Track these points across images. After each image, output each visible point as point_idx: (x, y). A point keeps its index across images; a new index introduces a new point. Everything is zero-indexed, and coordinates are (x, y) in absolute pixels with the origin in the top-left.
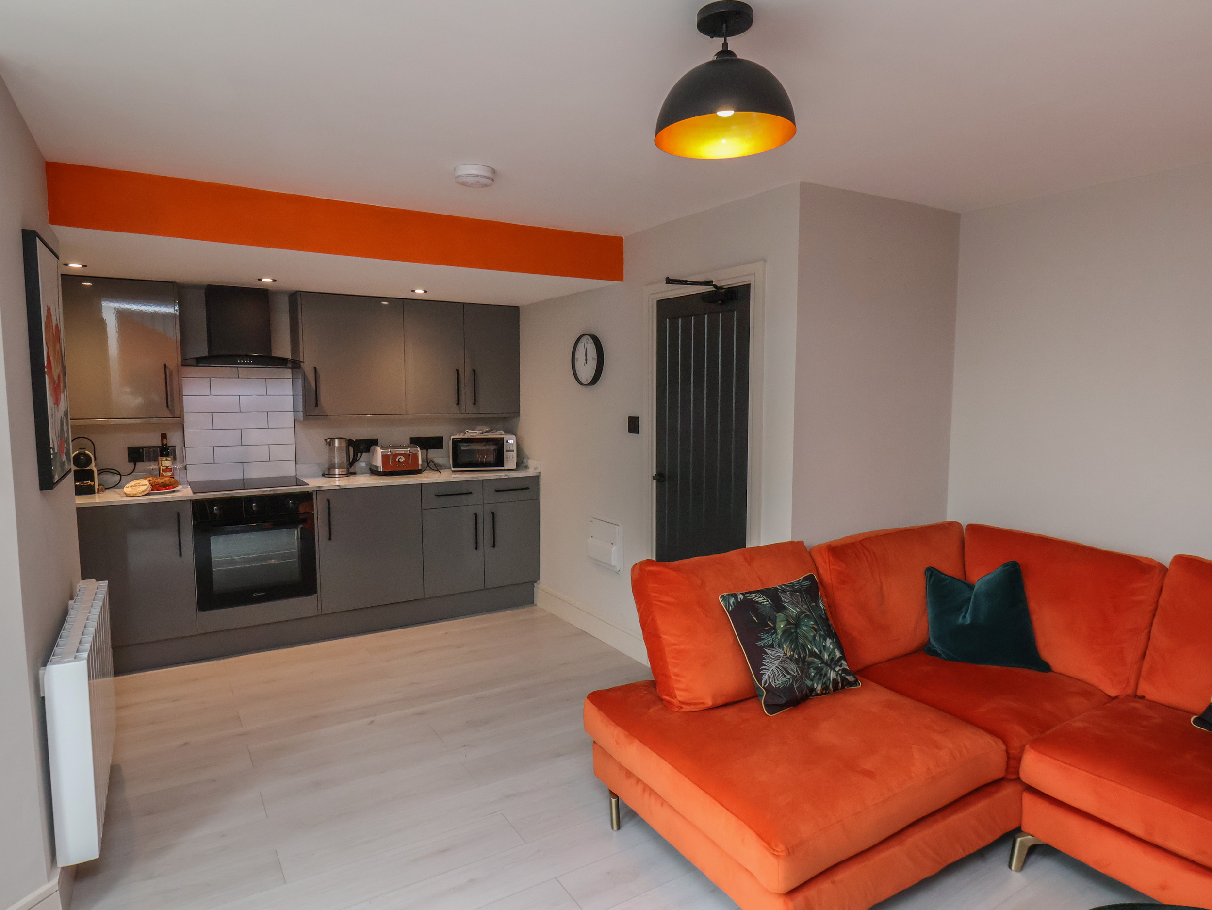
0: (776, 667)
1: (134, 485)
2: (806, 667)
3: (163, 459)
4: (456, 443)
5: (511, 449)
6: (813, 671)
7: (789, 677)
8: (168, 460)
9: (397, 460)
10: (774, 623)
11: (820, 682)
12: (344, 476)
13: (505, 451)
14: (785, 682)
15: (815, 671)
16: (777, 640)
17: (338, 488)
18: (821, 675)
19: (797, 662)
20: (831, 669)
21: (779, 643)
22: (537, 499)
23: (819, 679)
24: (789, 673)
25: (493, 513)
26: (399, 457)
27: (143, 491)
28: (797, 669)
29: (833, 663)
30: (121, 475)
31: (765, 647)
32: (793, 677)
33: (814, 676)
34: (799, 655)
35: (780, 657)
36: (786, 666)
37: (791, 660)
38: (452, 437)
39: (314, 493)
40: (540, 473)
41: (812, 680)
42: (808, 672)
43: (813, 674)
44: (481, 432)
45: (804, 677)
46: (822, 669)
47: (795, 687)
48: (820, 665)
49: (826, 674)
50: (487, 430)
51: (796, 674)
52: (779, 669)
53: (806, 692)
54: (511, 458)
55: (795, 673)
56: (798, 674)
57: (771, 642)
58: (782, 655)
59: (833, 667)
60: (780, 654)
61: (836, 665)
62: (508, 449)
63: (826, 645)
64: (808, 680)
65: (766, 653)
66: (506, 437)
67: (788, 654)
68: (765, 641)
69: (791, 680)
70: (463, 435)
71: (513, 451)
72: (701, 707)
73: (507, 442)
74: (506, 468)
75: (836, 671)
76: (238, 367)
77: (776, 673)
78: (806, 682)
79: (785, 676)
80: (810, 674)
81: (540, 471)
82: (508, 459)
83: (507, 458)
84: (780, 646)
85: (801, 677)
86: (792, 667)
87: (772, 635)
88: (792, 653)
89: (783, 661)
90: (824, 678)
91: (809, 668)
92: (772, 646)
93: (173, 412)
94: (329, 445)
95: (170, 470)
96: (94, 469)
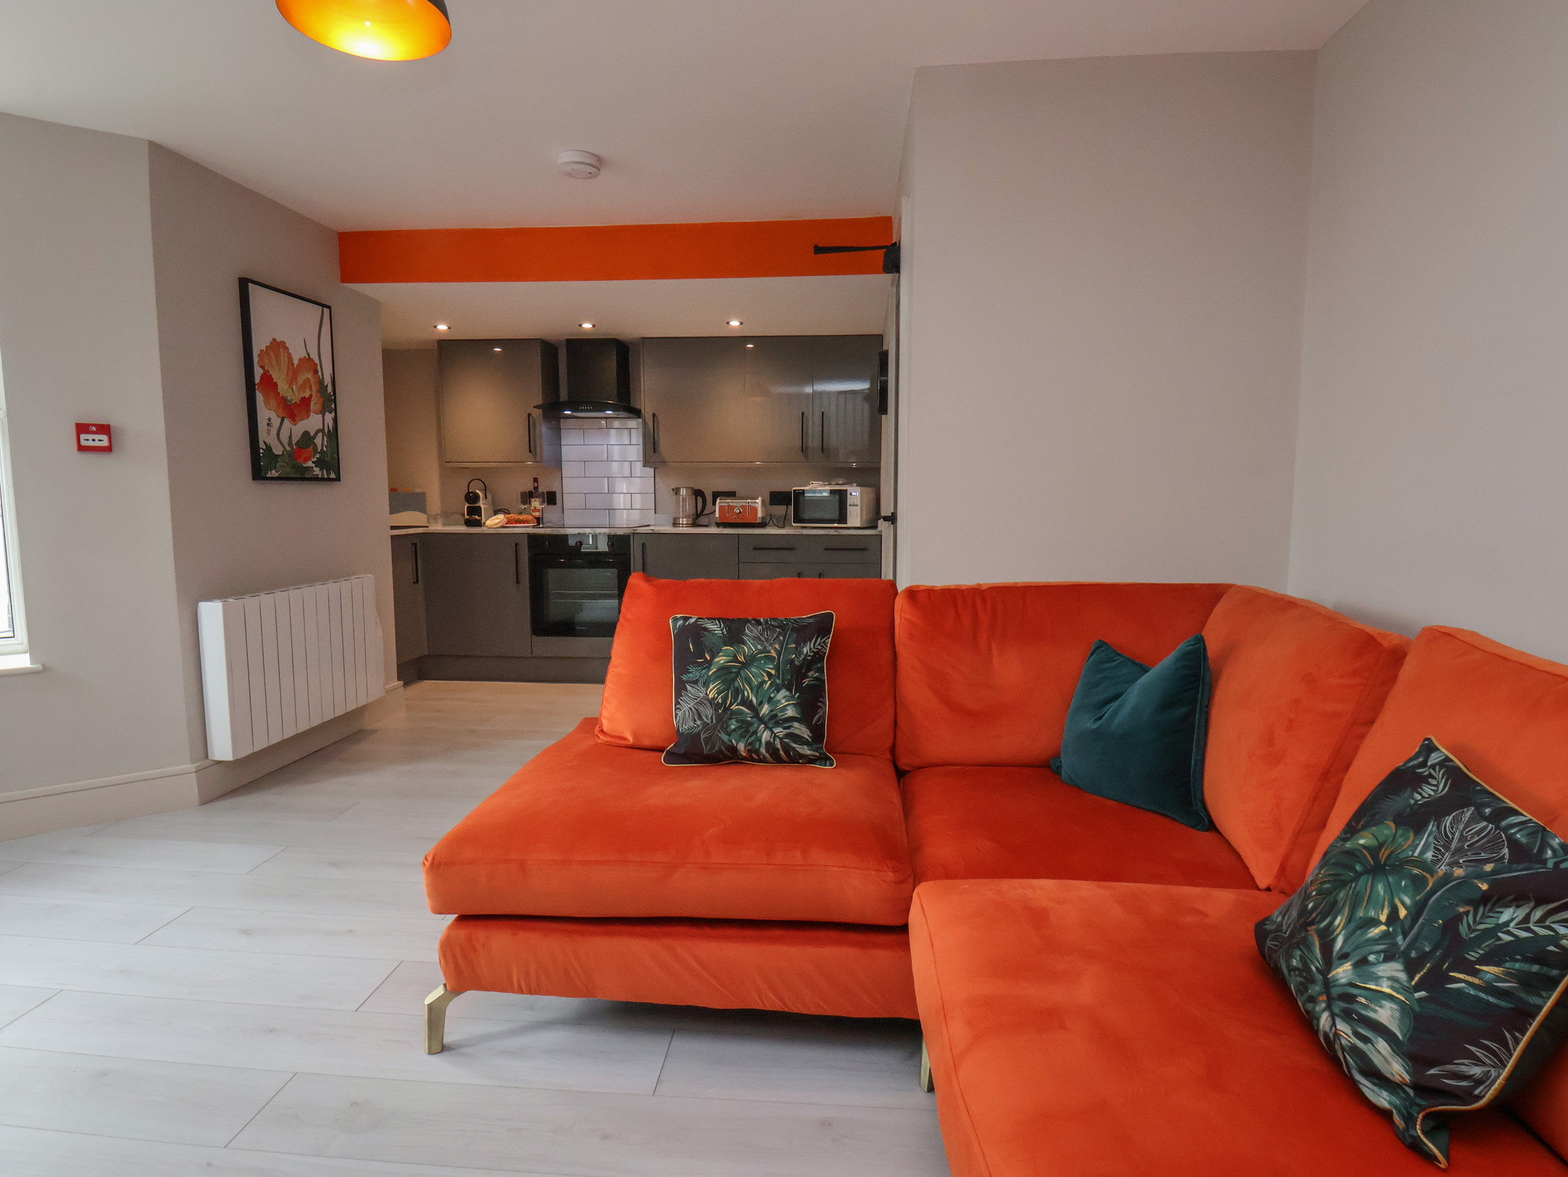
0: (690, 708)
2: (727, 716)
3: (533, 501)
4: (797, 495)
5: (855, 503)
6: (735, 723)
7: (699, 722)
8: (537, 501)
9: (735, 511)
10: (713, 657)
11: (742, 739)
13: (848, 505)
14: (692, 728)
15: (738, 724)
16: (706, 676)
17: (652, 532)
18: (747, 731)
19: (717, 706)
20: (766, 727)
21: (706, 681)
22: (877, 564)
23: (742, 736)
24: (700, 718)
26: (737, 508)
27: (497, 524)
28: (712, 716)
29: (774, 721)
31: (687, 682)
32: (705, 724)
33: (734, 730)
34: (725, 699)
35: (699, 697)
36: (701, 709)
37: (711, 703)
38: (794, 488)
39: (632, 536)
41: (729, 734)
42: (727, 722)
43: (733, 727)
45: (718, 728)
46: (750, 724)
47: (702, 737)
48: (749, 719)
49: (755, 732)
51: (709, 722)
52: (692, 710)
53: (720, 748)
54: (855, 514)
55: (708, 720)
56: (712, 722)
57: (697, 677)
58: (702, 695)
59: (770, 725)
60: (700, 694)
61: (777, 724)
62: (852, 503)
63: (774, 697)
64: (724, 733)
65: (686, 689)
66: (849, 489)
67: (711, 696)
68: (691, 675)
69: (700, 728)
70: (806, 485)
71: (857, 505)
72: (622, 742)
73: (851, 494)
74: (849, 525)
75: (773, 732)
77: (687, 716)
78: (719, 735)
79: (695, 720)
80: (728, 726)
82: (852, 514)
83: (850, 513)
84: (706, 684)
85: (714, 727)
86: (708, 712)
87: (702, 669)
88: (716, 695)
89: (700, 703)
90: (750, 737)
91: (730, 719)
92: (696, 682)
93: (535, 456)
94: (676, 494)
95: (538, 511)
96: (482, 506)
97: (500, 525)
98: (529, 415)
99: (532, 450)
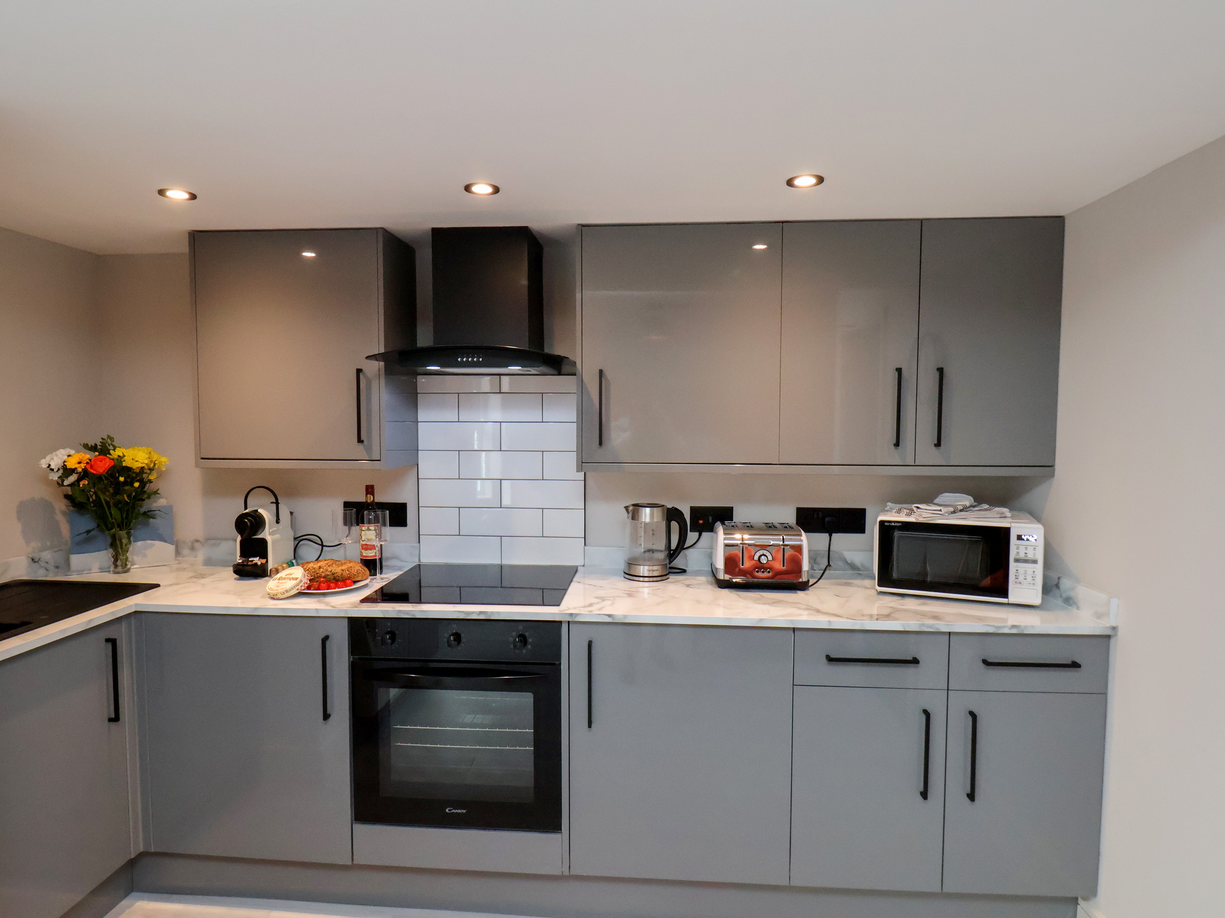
1: (284, 576)
3: (363, 528)
4: (886, 529)
5: (1030, 556)
8: (370, 530)
9: (756, 558)
12: (655, 579)
13: (1012, 559)
17: (609, 620)
22: (1101, 694)
25: (973, 715)
26: (761, 552)
27: (287, 591)
30: (323, 546)
38: (882, 517)
39: (564, 627)
40: (1114, 628)
44: (952, 509)
50: (968, 504)
54: (1029, 578)
62: (1022, 555)
66: (1016, 525)
70: (908, 515)
71: (1035, 562)
73: (1020, 537)
74: (1012, 600)
76: (500, 375)
81: (1114, 625)
82: (1021, 578)
83: (1016, 576)
93: (369, 450)
94: (633, 518)
95: (373, 547)
96: (269, 539)
97: (295, 592)
98: (359, 371)
99: (363, 437)
